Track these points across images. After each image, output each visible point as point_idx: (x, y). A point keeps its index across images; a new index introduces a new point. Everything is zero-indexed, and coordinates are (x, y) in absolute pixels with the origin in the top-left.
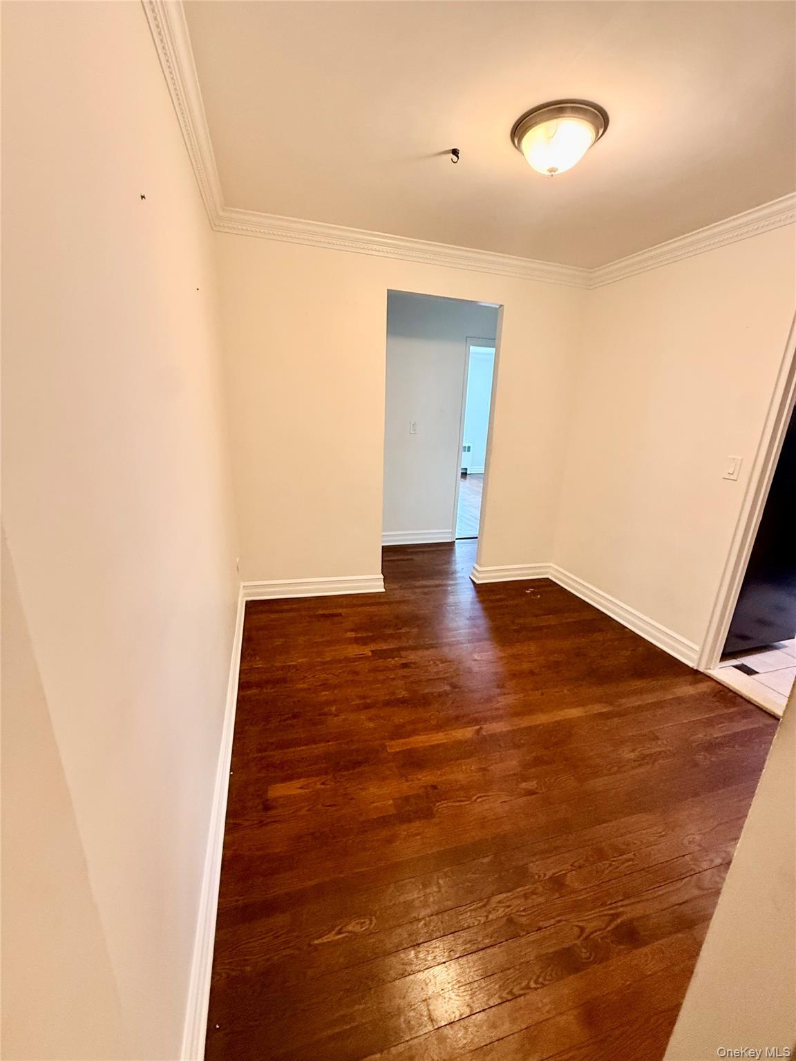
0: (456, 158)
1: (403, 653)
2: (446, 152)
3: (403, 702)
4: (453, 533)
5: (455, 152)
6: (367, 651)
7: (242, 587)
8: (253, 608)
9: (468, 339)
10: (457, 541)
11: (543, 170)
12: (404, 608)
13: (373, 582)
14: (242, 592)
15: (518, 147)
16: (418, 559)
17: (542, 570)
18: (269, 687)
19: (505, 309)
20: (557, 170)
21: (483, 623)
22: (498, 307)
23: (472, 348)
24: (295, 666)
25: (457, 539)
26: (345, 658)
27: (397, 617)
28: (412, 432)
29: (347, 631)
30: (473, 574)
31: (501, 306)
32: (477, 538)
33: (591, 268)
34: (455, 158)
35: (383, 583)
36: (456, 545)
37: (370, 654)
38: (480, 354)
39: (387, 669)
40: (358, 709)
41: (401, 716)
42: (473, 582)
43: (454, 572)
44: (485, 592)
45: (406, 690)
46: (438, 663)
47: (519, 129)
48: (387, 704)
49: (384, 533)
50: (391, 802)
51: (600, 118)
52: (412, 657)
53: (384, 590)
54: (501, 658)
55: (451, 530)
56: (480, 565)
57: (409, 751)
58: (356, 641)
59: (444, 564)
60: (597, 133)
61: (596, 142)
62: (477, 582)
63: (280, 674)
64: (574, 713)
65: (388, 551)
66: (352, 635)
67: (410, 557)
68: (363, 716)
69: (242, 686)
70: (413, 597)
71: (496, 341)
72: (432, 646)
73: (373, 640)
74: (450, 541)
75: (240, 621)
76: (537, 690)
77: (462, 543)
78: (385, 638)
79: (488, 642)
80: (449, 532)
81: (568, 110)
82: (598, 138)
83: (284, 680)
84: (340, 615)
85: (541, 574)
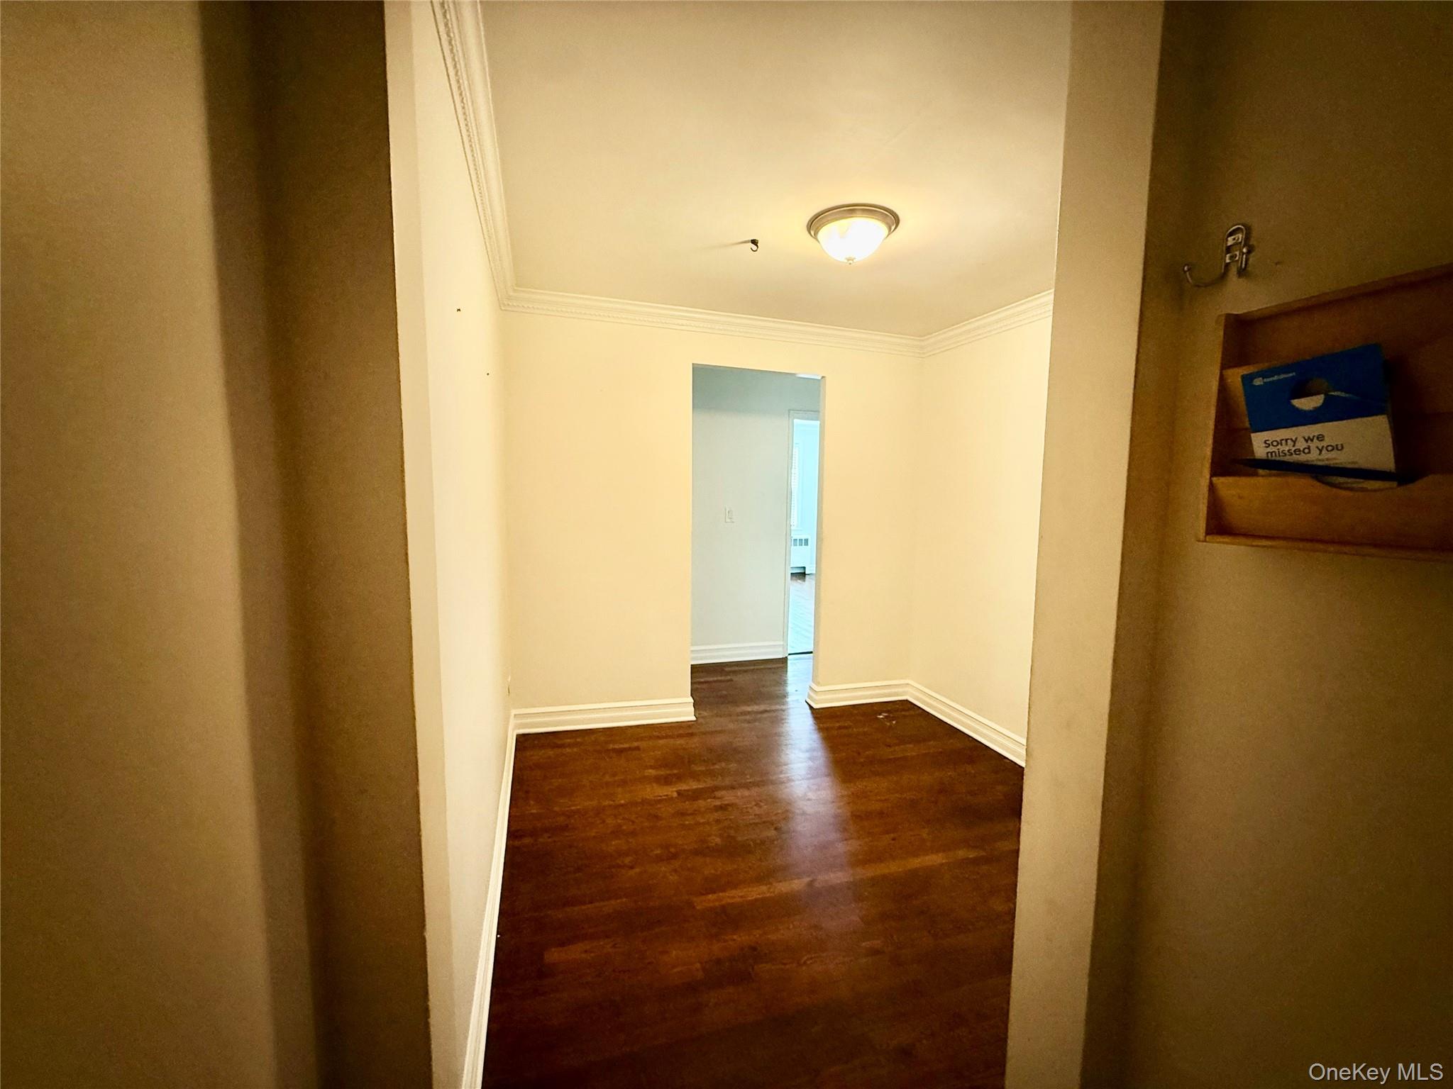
0: (756, 247)
1: (718, 794)
2: (745, 242)
3: (716, 852)
4: (785, 647)
5: (754, 242)
6: (671, 791)
7: (513, 715)
8: (524, 742)
9: (792, 412)
10: (789, 657)
11: (842, 259)
12: (719, 740)
13: (680, 708)
14: (512, 722)
15: (815, 237)
16: (740, 679)
17: (896, 690)
18: (546, 835)
19: (827, 381)
20: (855, 258)
21: (820, 756)
22: (820, 378)
23: (796, 421)
24: (578, 811)
25: (789, 654)
26: (642, 800)
27: (710, 750)
28: (728, 520)
29: (647, 767)
30: (809, 696)
31: (823, 377)
32: (811, 652)
33: (922, 336)
34: (754, 247)
35: (693, 709)
36: (789, 662)
37: (675, 795)
38: (805, 429)
39: (695, 813)
40: (659, 859)
41: (711, 867)
42: (811, 707)
43: (785, 696)
44: (824, 718)
45: (721, 836)
46: (762, 804)
47: (815, 224)
48: (697, 852)
49: (693, 648)
50: (698, 965)
51: (892, 219)
52: (728, 797)
53: (694, 719)
54: (843, 796)
55: (782, 643)
56: (818, 684)
57: (723, 908)
58: (657, 780)
59: (774, 686)
60: (890, 229)
61: (889, 234)
62: (815, 706)
63: (561, 820)
64: (934, 859)
65: (698, 671)
66: (652, 772)
67: (729, 678)
68: (664, 868)
69: (512, 834)
70: (731, 726)
71: (821, 414)
72: (757, 784)
73: (679, 778)
74: (781, 657)
75: (510, 757)
76: (888, 833)
77: (797, 659)
78: (695, 776)
79: (827, 779)
80: (780, 645)
81: (858, 212)
82: (890, 232)
83: (565, 828)
84: (638, 748)
85: (897, 694)
